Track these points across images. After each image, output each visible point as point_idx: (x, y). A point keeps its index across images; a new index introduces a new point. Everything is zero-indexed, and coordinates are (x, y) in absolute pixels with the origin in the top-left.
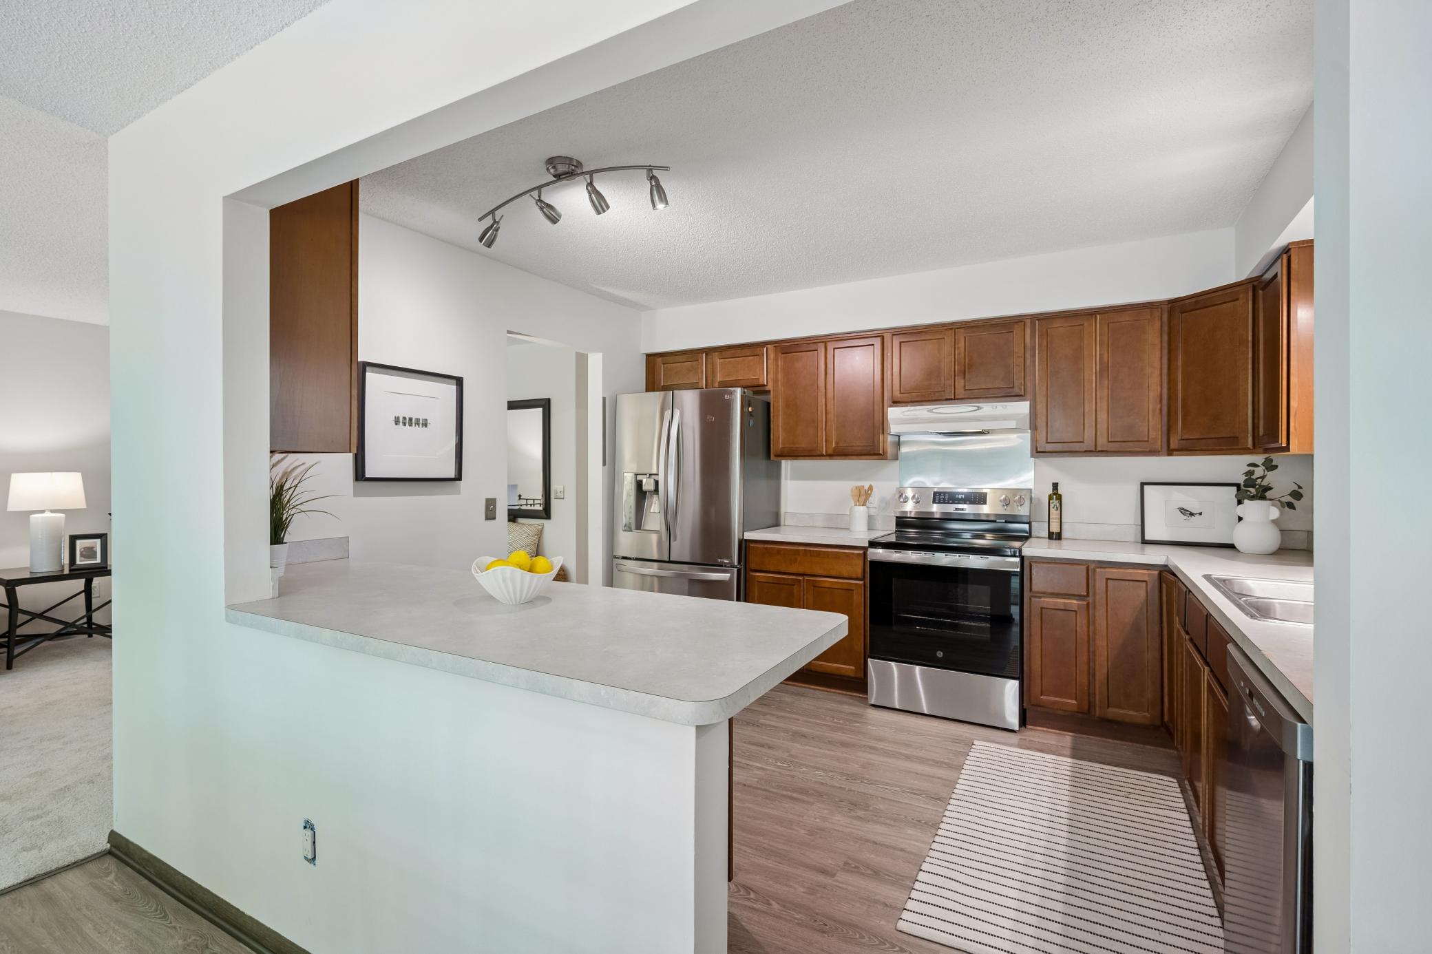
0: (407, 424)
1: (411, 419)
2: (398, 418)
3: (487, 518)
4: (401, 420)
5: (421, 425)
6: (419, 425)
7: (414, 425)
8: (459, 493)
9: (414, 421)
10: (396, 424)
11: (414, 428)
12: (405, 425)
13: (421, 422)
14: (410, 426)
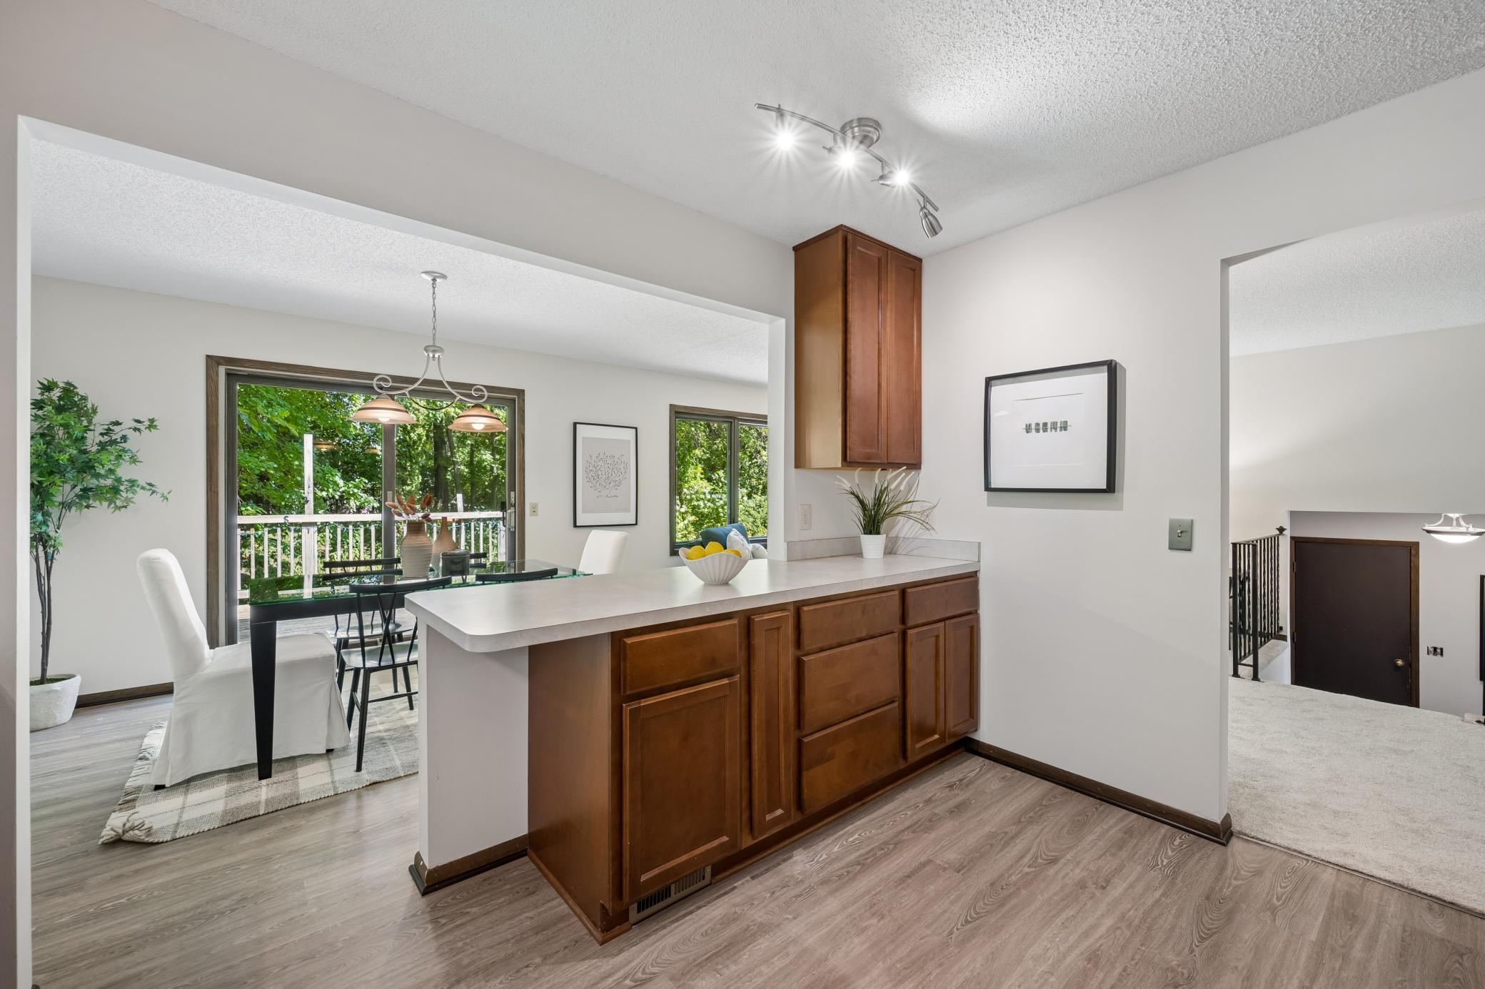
0: (1041, 431)
1: (1045, 424)
2: (1030, 425)
3: (1173, 547)
4: (1033, 426)
5: (1058, 429)
6: (1056, 429)
7: (1049, 430)
8: (1121, 509)
9: (1049, 426)
10: (1028, 432)
11: (1051, 434)
12: (1038, 432)
13: (1059, 425)
14: (1044, 431)
